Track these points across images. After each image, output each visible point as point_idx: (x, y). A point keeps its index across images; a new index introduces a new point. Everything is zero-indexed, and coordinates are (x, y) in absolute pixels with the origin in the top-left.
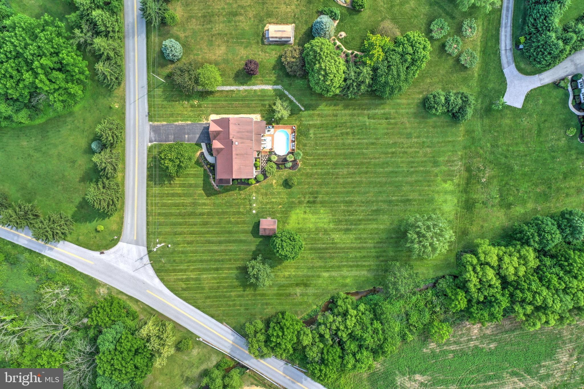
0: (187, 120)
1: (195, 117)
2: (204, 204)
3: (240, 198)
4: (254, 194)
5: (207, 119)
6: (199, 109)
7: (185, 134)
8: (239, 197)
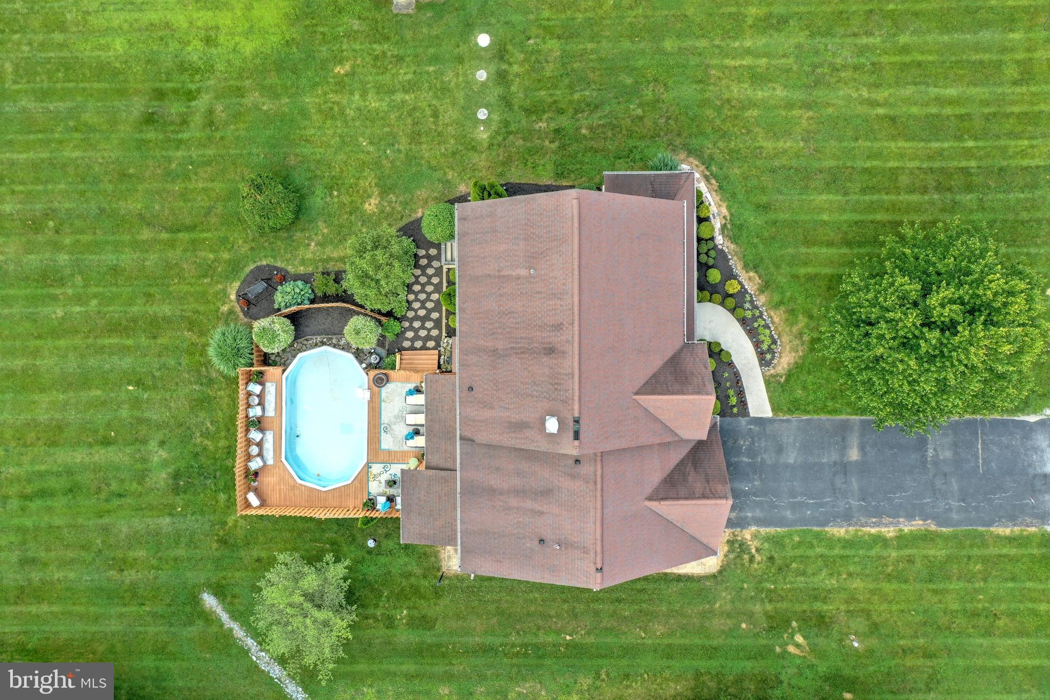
0: (848, 544)
1: (804, 559)
2: (757, 78)
3: (561, 112)
4: (483, 135)
5: (737, 547)
6: (784, 605)
7: (863, 468)
8: (564, 121)
